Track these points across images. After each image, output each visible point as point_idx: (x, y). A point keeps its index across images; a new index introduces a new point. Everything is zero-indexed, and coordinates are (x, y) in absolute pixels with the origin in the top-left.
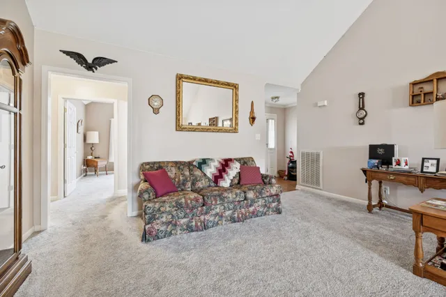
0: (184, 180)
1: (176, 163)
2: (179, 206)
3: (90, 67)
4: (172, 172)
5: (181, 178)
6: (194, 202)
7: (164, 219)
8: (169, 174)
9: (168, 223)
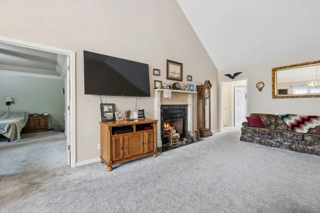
0: (270, 124)
1: (268, 115)
2: (255, 132)
3: (233, 78)
4: (264, 119)
5: (268, 122)
6: (263, 132)
7: (248, 135)
8: (262, 120)
9: (250, 137)
